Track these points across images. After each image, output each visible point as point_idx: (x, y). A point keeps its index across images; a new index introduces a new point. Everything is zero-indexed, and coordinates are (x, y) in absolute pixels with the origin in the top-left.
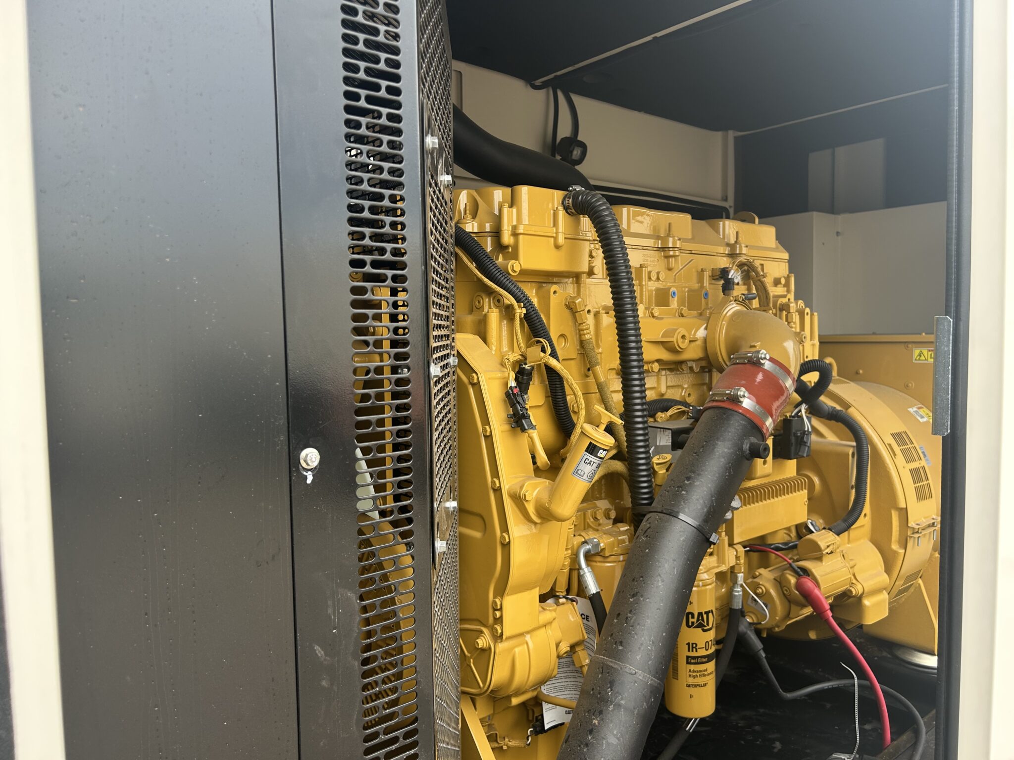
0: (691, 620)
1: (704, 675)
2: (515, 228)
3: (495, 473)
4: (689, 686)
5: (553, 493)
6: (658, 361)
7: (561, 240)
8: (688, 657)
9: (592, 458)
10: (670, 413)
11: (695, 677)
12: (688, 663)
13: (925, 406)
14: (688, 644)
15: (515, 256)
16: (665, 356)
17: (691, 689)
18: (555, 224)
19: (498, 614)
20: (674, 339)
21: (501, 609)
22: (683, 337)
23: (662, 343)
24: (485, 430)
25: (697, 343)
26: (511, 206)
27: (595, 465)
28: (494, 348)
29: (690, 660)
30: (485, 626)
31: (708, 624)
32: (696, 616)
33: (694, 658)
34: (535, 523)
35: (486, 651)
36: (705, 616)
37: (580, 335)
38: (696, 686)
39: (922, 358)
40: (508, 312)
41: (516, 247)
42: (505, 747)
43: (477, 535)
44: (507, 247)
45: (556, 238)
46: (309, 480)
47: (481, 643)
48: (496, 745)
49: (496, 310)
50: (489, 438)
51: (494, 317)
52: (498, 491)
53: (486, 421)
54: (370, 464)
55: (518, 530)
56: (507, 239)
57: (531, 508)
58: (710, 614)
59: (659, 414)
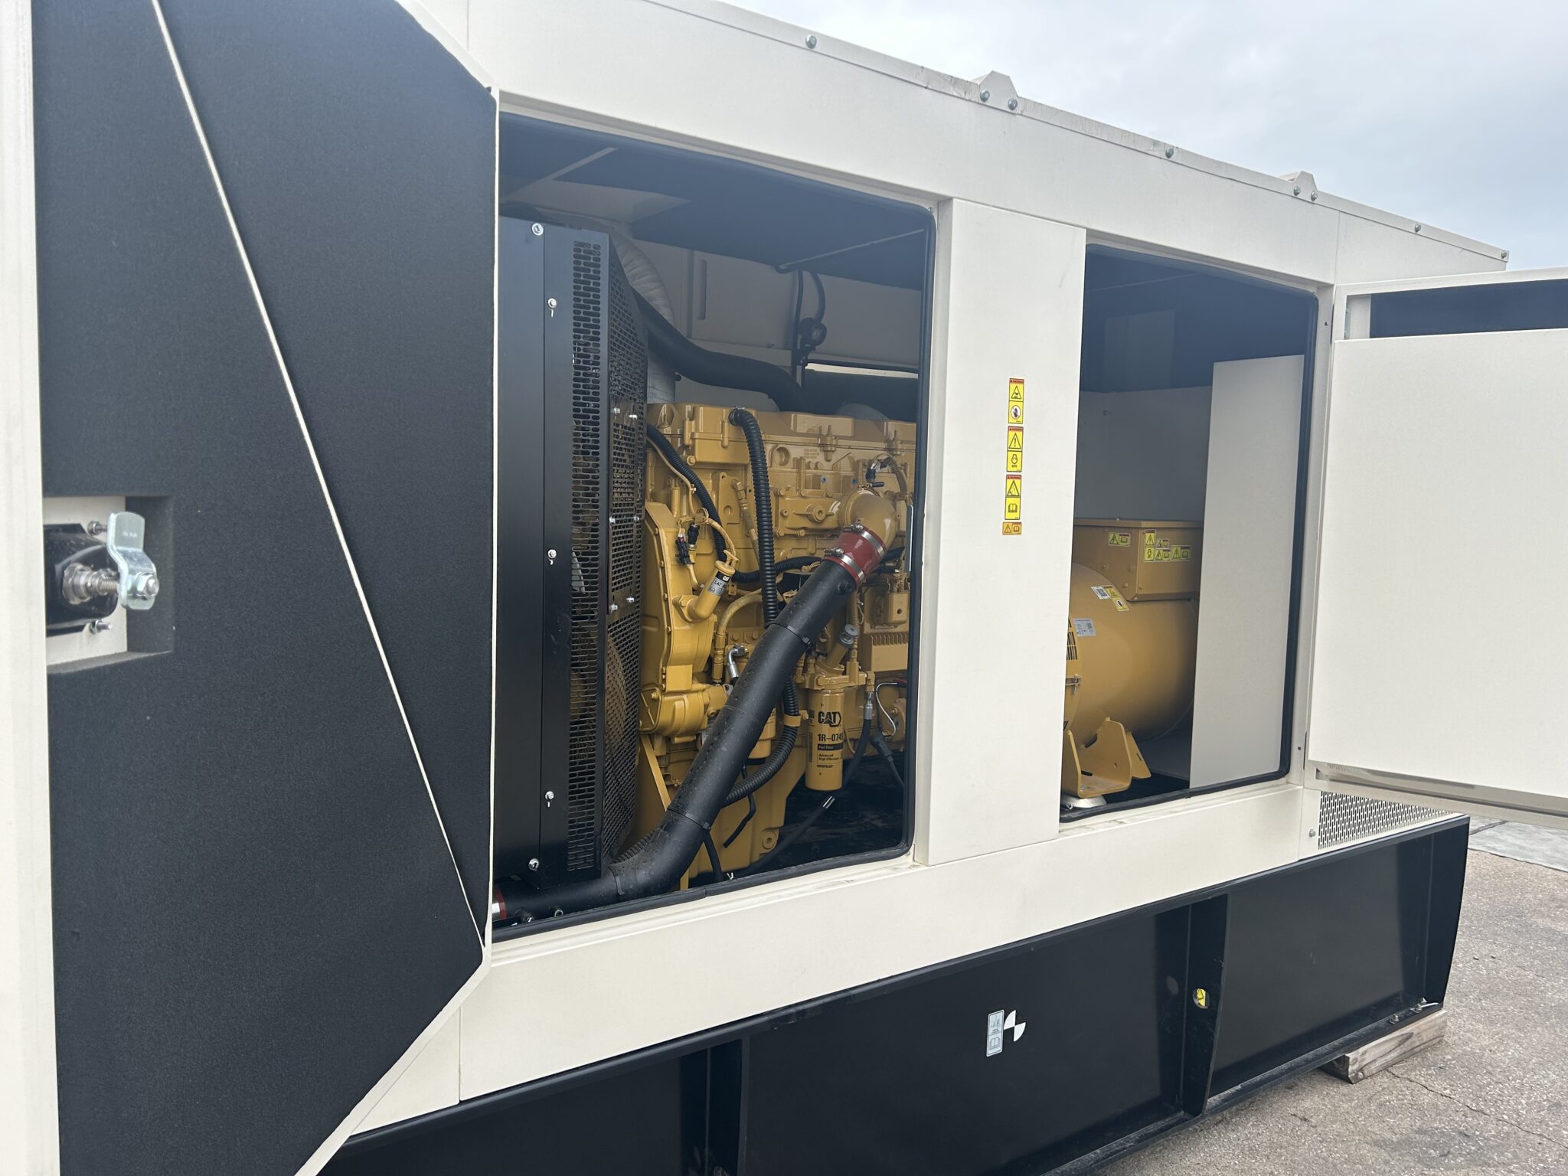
0: (822, 718)
1: (830, 759)
2: (693, 434)
3: (666, 591)
4: (819, 766)
5: (698, 603)
6: (804, 528)
7: (726, 443)
8: (819, 745)
9: (719, 581)
10: (812, 566)
11: (824, 759)
12: (819, 749)
13: (1115, 585)
14: (819, 735)
15: (693, 454)
16: (809, 525)
17: (821, 768)
18: (722, 432)
19: (664, 676)
20: (813, 513)
21: (665, 674)
22: (820, 512)
23: (807, 515)
24: (661, 563)
25: (834, 516)
26: (691, 420)
27: (721, 586)
28: (676, 513)
29: (821, 747)
30: (657, 686)
31: (835, 721)
32: (825, 714)
33: (823, 745)
34: (689, 622)
35: (656, 700)
36: (832, 716)
37: (740, 507)
38: (823, 766)
39: (1115, 542)
40: (685, 490)
41: (693, 446)
42: (676, 785)
43: (655, 630)
44: (688, 446)
45: (722, 441)
46: (552, 563)
47: (654, 695)
48: (669, 783)
49: (678, 488)
50: (663, 568)
51: (676, 493)
52: (666, 601)
53: (662, 558)
54: (579, 559)
55: (677, 627)
56: (688, 441)
57: (685, 612)
58: (837, 715)
59: (804, 567)
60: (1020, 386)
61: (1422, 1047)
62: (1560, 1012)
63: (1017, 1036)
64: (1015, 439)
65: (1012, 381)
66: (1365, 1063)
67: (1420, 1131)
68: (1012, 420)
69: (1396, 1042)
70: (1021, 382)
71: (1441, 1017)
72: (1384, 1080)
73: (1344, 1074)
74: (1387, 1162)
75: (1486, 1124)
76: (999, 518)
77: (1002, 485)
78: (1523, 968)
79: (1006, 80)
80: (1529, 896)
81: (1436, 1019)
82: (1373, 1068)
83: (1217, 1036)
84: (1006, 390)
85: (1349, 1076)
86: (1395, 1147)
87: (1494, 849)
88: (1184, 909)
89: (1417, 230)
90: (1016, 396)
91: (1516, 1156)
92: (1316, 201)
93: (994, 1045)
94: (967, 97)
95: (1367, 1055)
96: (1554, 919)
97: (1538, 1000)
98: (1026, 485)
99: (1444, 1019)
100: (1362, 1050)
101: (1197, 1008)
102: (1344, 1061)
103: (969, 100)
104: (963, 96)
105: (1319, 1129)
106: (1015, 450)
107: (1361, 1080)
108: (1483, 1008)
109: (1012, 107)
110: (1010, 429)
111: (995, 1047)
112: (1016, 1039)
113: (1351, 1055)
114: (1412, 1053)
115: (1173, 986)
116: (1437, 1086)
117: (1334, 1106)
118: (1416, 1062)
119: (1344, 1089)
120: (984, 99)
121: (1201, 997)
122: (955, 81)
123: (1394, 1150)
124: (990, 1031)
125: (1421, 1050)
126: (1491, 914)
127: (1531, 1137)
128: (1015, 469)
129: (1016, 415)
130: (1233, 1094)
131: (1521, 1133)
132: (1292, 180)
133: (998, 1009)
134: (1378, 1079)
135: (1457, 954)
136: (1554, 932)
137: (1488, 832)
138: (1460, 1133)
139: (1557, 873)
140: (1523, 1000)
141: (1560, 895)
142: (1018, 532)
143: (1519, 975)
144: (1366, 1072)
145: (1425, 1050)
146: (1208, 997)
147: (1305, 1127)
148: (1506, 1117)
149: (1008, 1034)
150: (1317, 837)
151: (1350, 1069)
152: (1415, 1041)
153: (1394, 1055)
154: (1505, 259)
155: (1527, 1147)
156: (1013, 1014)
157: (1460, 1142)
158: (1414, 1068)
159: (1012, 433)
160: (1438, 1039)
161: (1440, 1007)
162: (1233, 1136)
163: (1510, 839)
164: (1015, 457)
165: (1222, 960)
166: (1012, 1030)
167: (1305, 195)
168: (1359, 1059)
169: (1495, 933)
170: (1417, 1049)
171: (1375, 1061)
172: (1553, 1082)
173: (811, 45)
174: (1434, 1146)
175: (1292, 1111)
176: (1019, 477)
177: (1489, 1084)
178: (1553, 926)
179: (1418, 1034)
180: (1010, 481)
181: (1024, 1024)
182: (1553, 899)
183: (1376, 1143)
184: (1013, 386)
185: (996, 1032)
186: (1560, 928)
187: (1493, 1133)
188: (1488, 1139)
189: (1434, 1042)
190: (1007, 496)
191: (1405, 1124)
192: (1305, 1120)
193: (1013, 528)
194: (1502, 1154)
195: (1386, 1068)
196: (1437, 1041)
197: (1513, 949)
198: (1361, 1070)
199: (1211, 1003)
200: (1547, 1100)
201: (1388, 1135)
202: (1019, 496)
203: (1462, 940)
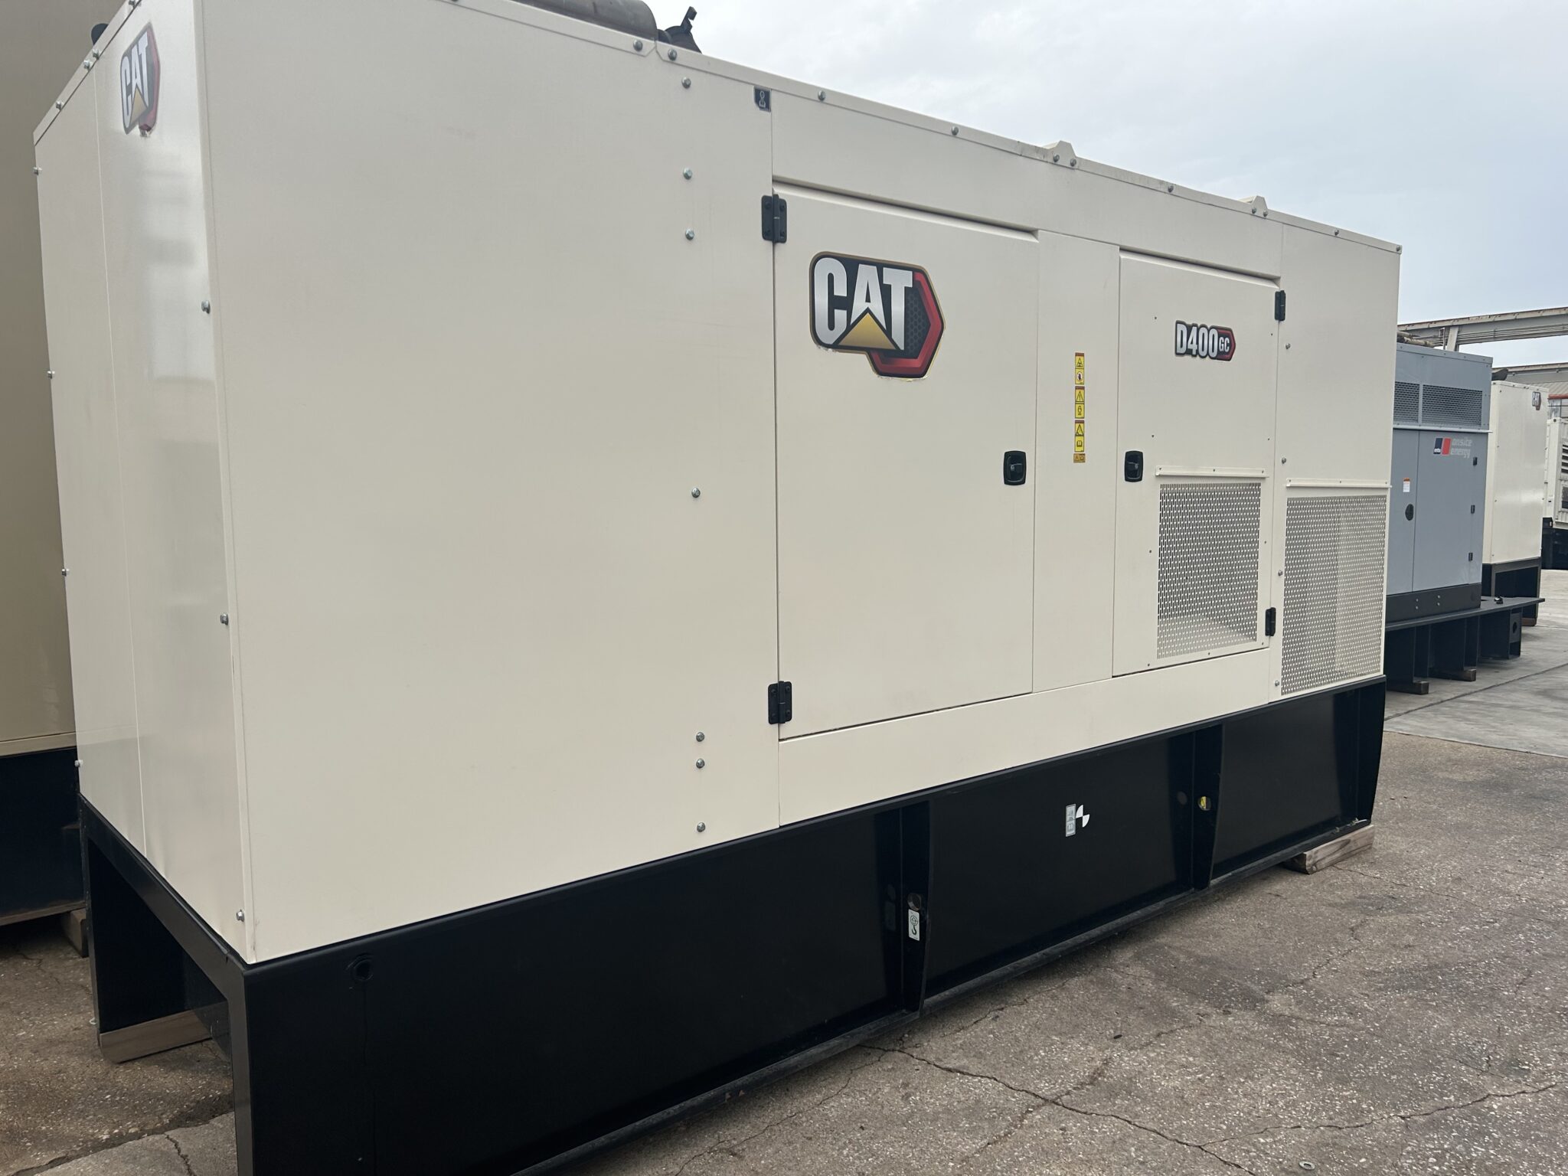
60: (1082, 358)
61: (1357, 851)
62: (1458, 827)
63: (1085, 823)
64: (1080, 395)
65: (1077, 355)
66: (1317, 860)
67: (1360, 897)
68: (1077, 382)
69: (1339, 845)
70: (1082, 355)
71: (1369, 829)
72: (1330, 872)
73: (1303, 867)
74: (1338, 914)
75: (1408, 891)
76: (1071, 451)
77: (1072, 428)
78: (1429, 803)
79: (1069, 145)
80: (1432, 759)
81: (1366, 831)
82: (1323, 863)
83: (1217, 829)
84: (1073, 361)
85: (1307, 868)
86: (1344, 907)
87: (1401, 730)
88: (1191, 733)
89: (1336, 234)
90: (1080, 366)
91: (1430, 907)
92: (1267, 217)
93: (1070, 830)
94: (1045, 160)
95: (1318, 854)
96: (1450, 773)
97: (1441, 821)
98: (1087, 428)
99: (1372, 831)
100: (1315, 850)
101: (1201, 810)
102: (1302, 857)
103: (1047, 162)
104: (1042, 159)
105: (1289, 900)
106: (1080, 402)
107: (1315, 872)
108: (1400, 828)
109: (1072, 165)
110: (1077, 388)
111: (1071, 830)
112: (1084, 825)
113: (1307, 853)
114: (1349, 855)
115: (1182, 798)
116: (1370, 873)
117: (1297, 887)
118: (1353, 861)
119: (1303, 877)
120: (1056, 160)
121: (1203, 802)
122: (1037, 149)
123: (1344, 908)
124: (1068, 818)
125: (1356, 854)
126: (1402, 771)
127: (1440, 896)
128: (1080, 416)
129: (1080, 378)
130: (1227, 878)
131: (1433, 896)
132: (1251, 202)
133: (1070, 804)
134: (1328, 871)
135: (1377, 797)
136: (1452, 780)
137: (1395, 719)
138: (1390, 897)
139: (1451, 743)
140: (1430, 822)
141: (1454, 757)
142: (1083, 460)
143: (1426, 807)
144: (1318, 866)
145: (1360, 853)
146: (1210, 802)
147: (1278, 899)
148: (1421, 887)
149: (1079, 821)
150: (1280, 686)
151: (1308, 863)
152: (1352, 846)
153: (1337, 855)
154: (1399, 252)
155: (1438, 902)
156: (1081, 807)
157: (1389, 902)
158: (1353, 864)
159: (1078, 391)
160: (1369, 846)
161: (1368, 823)
162: (1228, 907)
163: (1415, 723)
164: (1080, 408)
165: (1220, 772)
166: (1081, 819)
167: (1260, 213)
168: (1313, 856)
169: (1406, 783)
170: (1354, 853)
171: (1324, 858)
172: (1455, 867)
173: (955, 133)
174: (1372, 905)
175: (1268, 891)
176: (1083, 422)
177: (1408, 870)
178: (1451, 777)
179: (1355, 841)
180: (1077, 425)
181: (1088, 816)
182: (1450, 760)
183: (1330, 905)
184: (1078, 357)
185: (1071, 819)
186: (1455, 778)
187: (1413, 896)
188: (1410, 899)
189: (1366, 848)
190: (1076, 435)
191: (1350, 894)
192: (1278, 896)
193: (1080, 458)
194: (1420, 906)
195: (1332, 865)
196: (1368, 847)
197: (1420, 792)
198: (1315, 864)
199: (1212, 806)
200: (1451, 876)
201: (1338, 900)
202: (1083, 435)
203: (1381, 789)
